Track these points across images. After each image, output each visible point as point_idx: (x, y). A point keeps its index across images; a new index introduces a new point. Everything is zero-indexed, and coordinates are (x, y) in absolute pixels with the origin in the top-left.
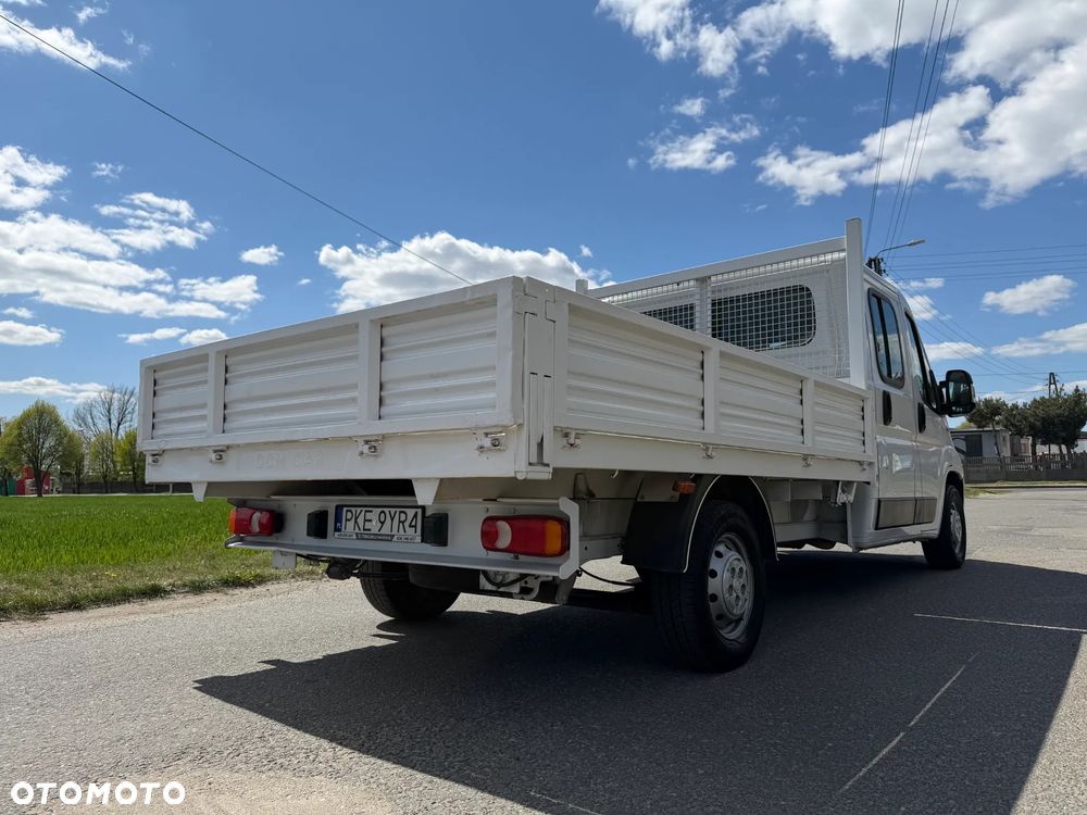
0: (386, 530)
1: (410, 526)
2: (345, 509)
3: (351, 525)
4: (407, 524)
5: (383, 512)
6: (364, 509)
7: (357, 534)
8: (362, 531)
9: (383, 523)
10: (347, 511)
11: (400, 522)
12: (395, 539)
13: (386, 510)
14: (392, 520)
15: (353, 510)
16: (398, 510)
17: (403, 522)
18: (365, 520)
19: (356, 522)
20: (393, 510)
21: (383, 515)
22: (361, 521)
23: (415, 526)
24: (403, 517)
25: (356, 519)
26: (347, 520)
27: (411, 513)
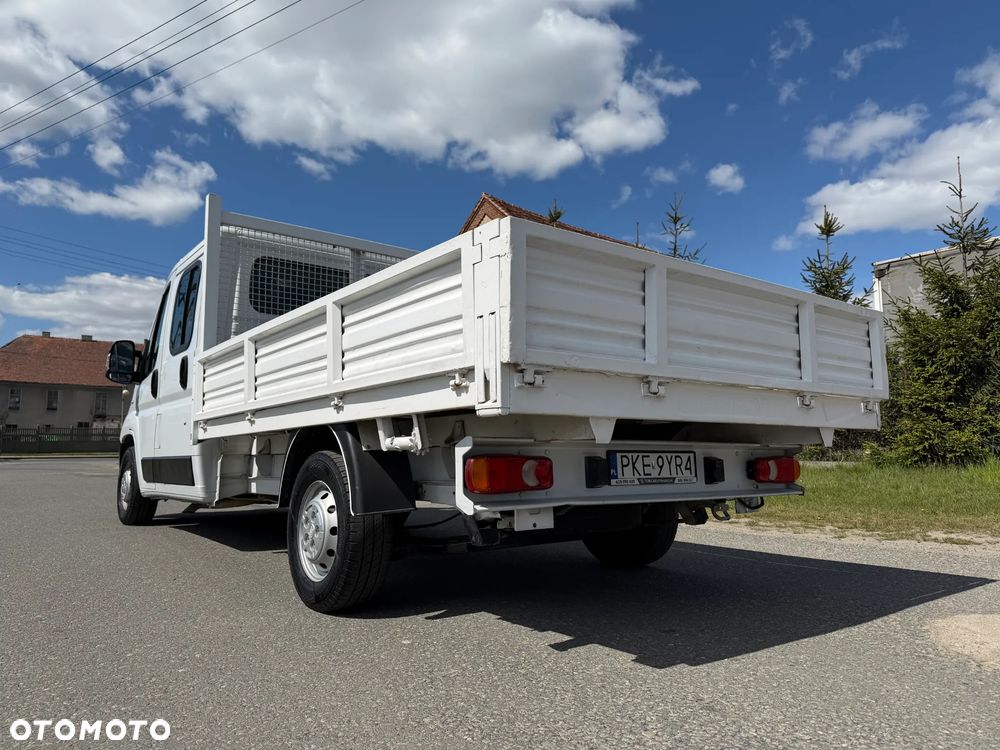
0: (665, 473)
1: (686, 469)
2: (619, 455)
3: (628, 470)
4: (683, 467)
5: (660, 457)
6: (641, 455)
7: (639, 479)
8: (643, 476)
9: (661, 467)
10: (622, 457)
11: (677, 465)
12: (676, 481)
13: (663, 455)
14: (670, 463)
15: (629, 455)
16: (674, 455)
17: (680, 466)
18: (644, 466)
19: (634, 467)
20: (669, 455)
21: (660, 459)
22: (639, 466)
23: (690, 469)
24: (679, 461)
25: (634, 464)
26: (623, 466)
27: (685, 457)
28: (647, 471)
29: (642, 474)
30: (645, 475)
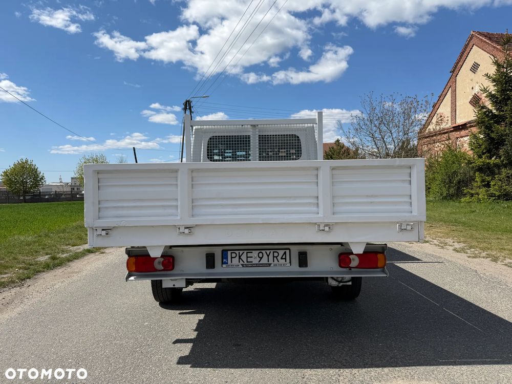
0: (264, 261)
1: (282, 258)
2: (229, 253)
3: (235, 261)
4: (279, 258)
5: (260, 252)
6: (246, 252)
7: (242, 265)
8: (246, 263)
9: (261, 258)
10: (232, 253)
11: (274, 257)
12: (272, 265)
13: (264, 252)
14: (268, 256)
15: (237, 252)
16: (272, 251)
17: (277, 257)
18: (247, 257)
20: (268, 252)
22: (244, 257)
23: (285, 259)
24: (276, 254)
25: (240, 257)
26: (232, 258)
27: (281, 252)
28: (249, 260)
29: (245, 261)
30: (247, 262)
